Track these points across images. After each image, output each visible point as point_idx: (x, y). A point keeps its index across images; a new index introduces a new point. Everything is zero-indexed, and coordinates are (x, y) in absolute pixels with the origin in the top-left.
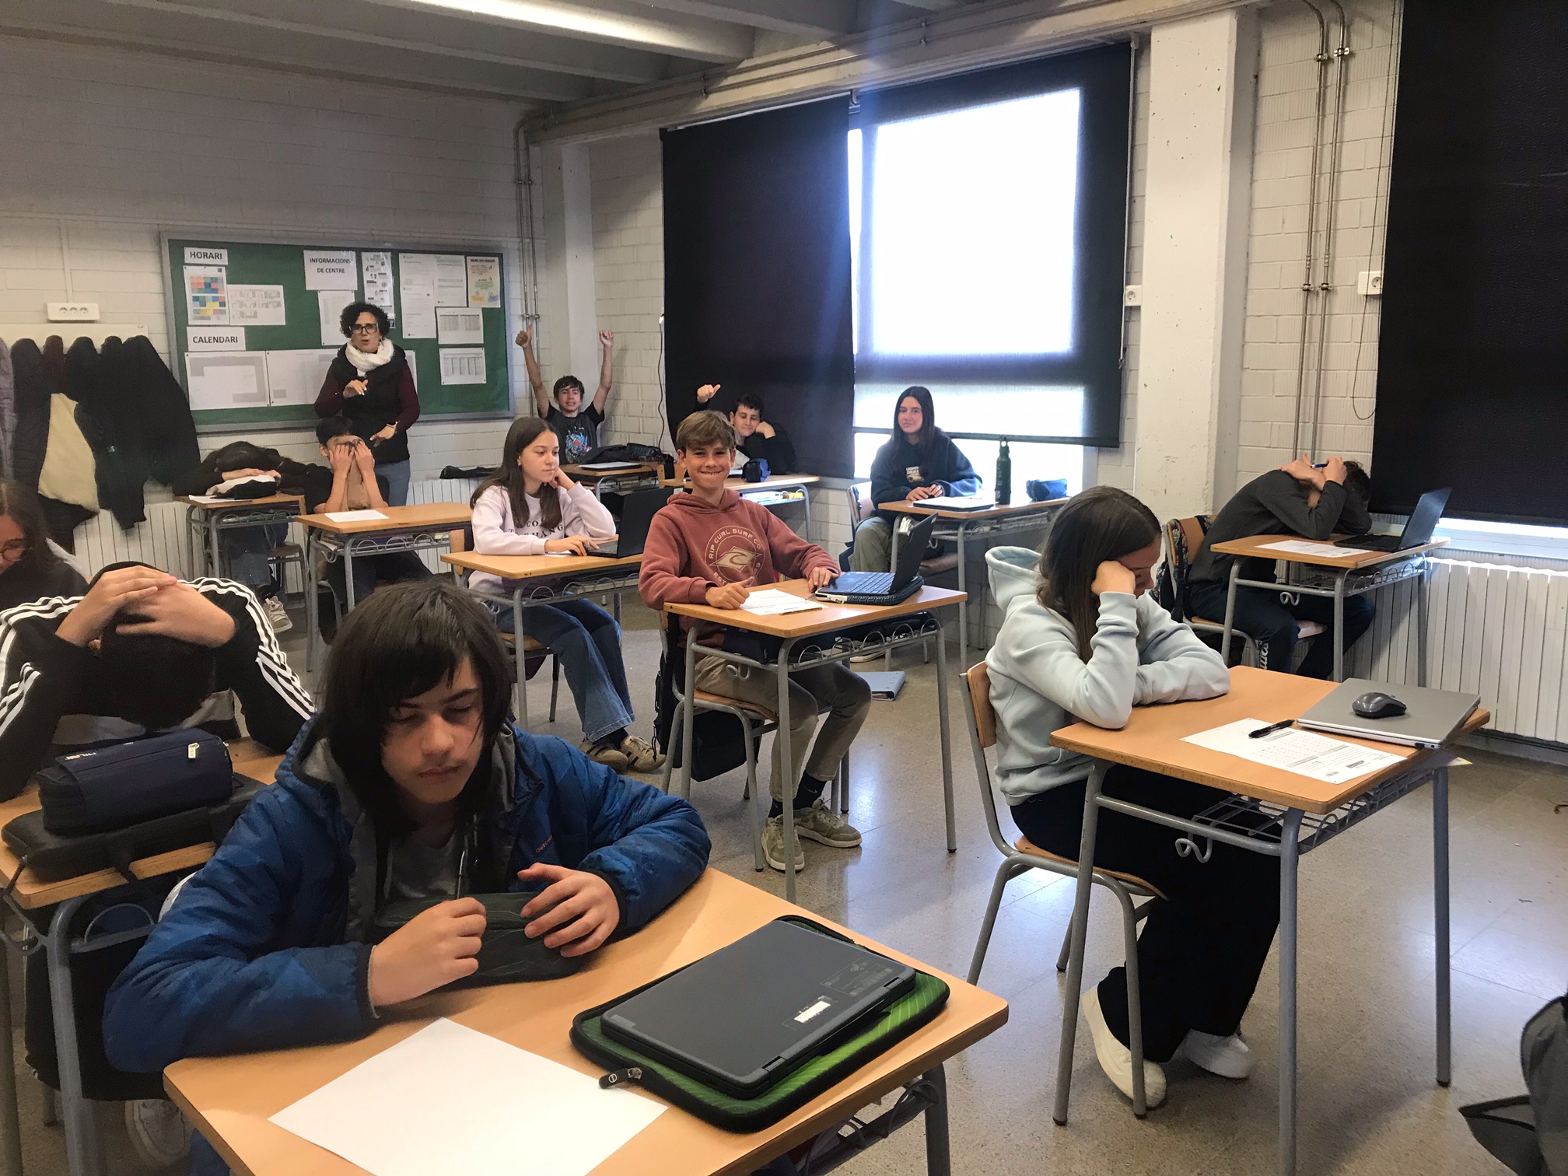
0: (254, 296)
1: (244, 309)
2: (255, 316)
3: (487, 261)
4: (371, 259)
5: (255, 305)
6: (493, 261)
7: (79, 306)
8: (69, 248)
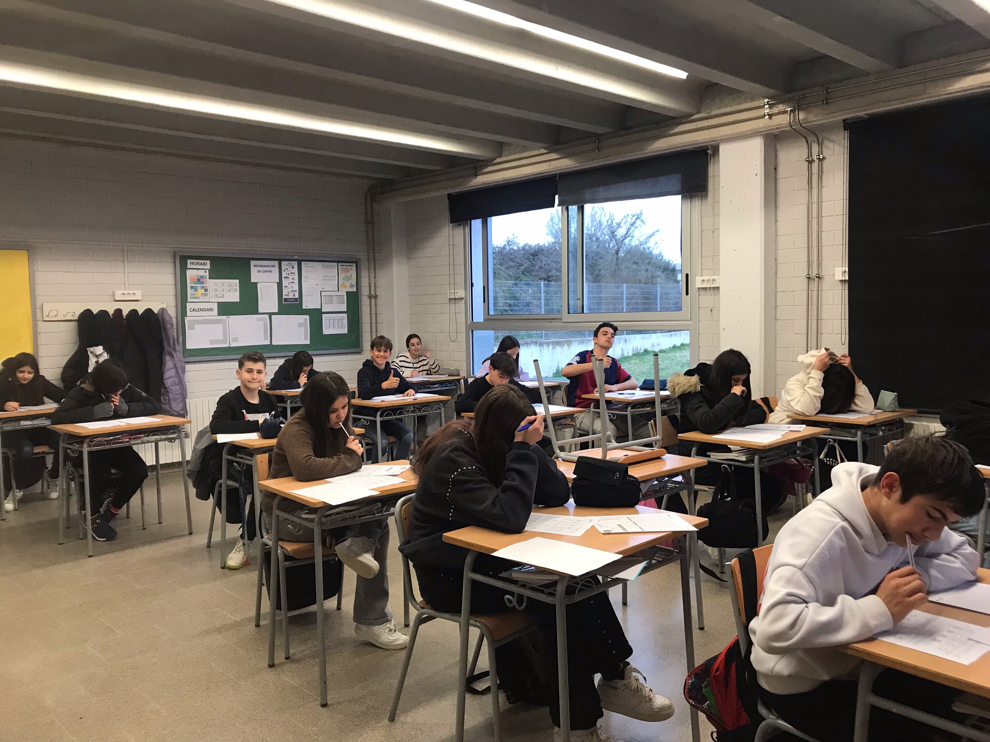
0: (223, 285)
1: (217, 292)
2: (223, 297)
3: (349, 266)
4: (287, 265)
5: (223, 290)
6: (352, 266)
7: (131, 292)
8: (128, 261)
